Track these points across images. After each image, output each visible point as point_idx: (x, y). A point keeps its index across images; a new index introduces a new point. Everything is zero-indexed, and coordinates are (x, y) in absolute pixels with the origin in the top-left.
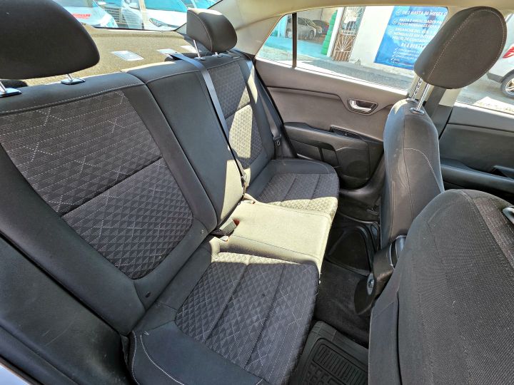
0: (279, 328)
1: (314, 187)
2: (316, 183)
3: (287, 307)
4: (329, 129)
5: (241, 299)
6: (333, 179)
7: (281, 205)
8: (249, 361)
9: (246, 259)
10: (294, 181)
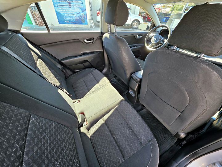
0: (137, 125)
1: (94, 78)
2: (93, 77)
3: (131, 118)
4: (81, 54)
5: (117, 133)
6: (97, 72)
7: (90, 93)
8: (141, 143)
9: (101, 122)
10: (84, 82)
